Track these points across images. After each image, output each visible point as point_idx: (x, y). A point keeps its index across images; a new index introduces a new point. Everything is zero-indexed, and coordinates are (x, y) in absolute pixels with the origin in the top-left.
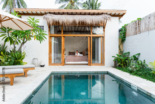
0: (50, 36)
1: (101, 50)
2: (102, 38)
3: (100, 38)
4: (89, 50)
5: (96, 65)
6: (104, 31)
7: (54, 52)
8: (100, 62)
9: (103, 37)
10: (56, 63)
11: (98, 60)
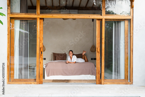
0: (11, 18)
1: (125, 49)
2: (126, 22)
3: (122, 24)
4: (98, 49)
5: (113, 82)
6: (132, 7)
7: (20, 54)
8: (122, 77)
9: (129, 20)
10: (23, 77)
11: (118, 71)
